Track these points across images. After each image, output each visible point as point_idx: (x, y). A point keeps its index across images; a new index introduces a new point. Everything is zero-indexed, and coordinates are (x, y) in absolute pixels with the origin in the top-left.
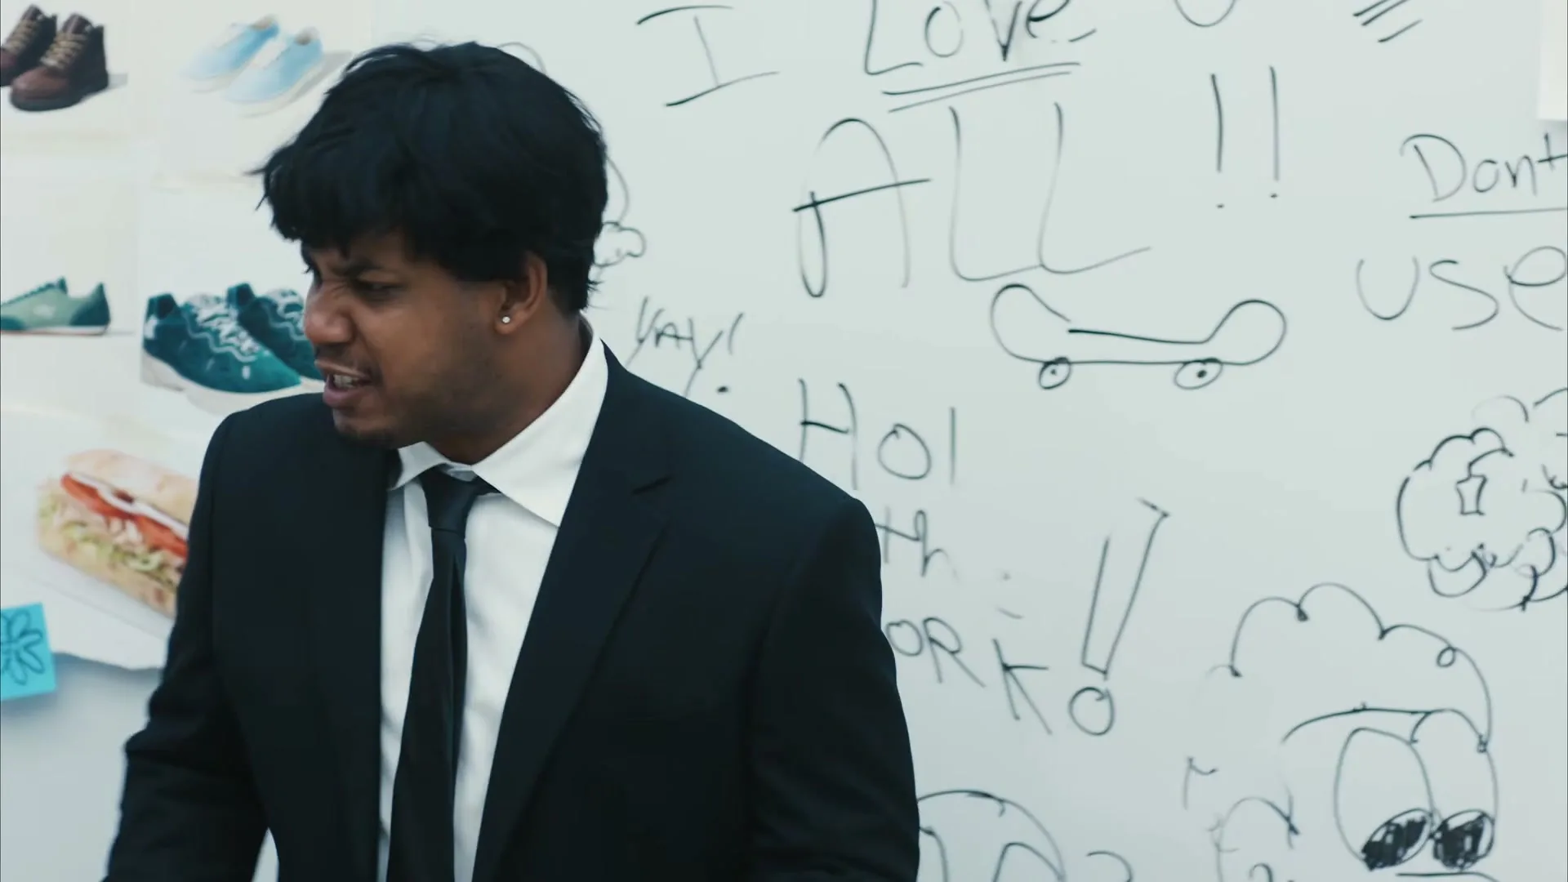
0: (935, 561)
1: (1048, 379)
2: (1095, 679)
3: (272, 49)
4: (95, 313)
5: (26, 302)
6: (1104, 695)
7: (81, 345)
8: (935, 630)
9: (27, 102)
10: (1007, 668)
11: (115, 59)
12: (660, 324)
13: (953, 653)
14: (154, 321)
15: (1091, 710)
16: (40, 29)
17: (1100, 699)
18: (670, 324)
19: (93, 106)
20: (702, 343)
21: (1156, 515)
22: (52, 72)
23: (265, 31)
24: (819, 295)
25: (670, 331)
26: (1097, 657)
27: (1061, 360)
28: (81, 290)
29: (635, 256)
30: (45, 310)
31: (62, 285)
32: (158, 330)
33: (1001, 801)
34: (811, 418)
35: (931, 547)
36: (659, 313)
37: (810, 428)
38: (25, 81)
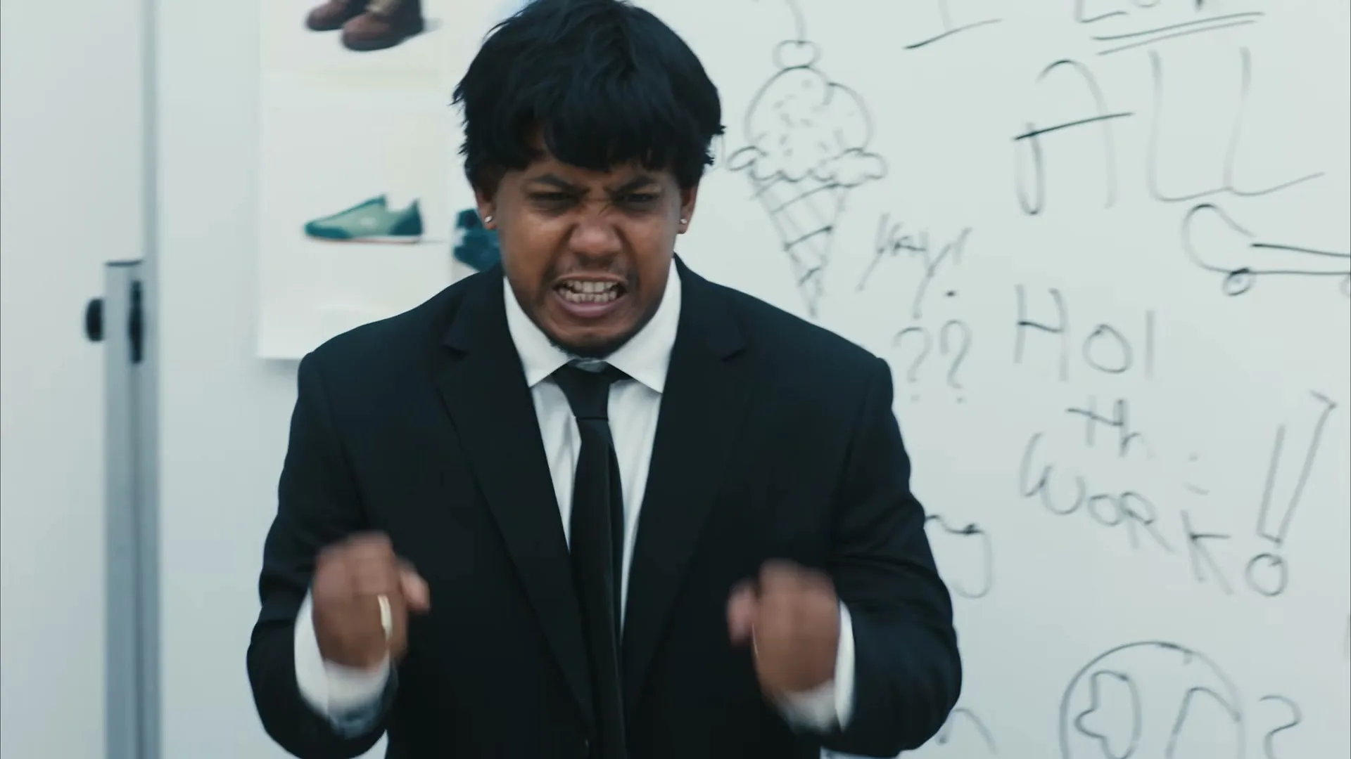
0: (1133, 443)
1: (1235, 287)
2: (1269, 547)
4: (410, 225)
5: (352, 215)
6: (1278, 561)
8: (1132, 503)
9: (356, 43)
10: (1194, 537)
12: (899, 235)
13: (1148, 522)
14: (462, 232)
15: (1267, 574)
17: (1274, 564)
18: (906, 238)
19: (412, 46)
20: (934, 253)
21: (1323, 406)
22: (377, 18)
24: (1034, 213)
25: (904, 243)
26: (1272, 528)
27: (1244, 271)
28: (399, 205)
29: (877, 178)
30: (368, 221)
31: (381, 201)
32: (467, 239)
33: (1188, 652)
34: (1028, 318)
35: (1131, 430)
36: (897, 227)
37: (1028, 329)
38: (354, 24)
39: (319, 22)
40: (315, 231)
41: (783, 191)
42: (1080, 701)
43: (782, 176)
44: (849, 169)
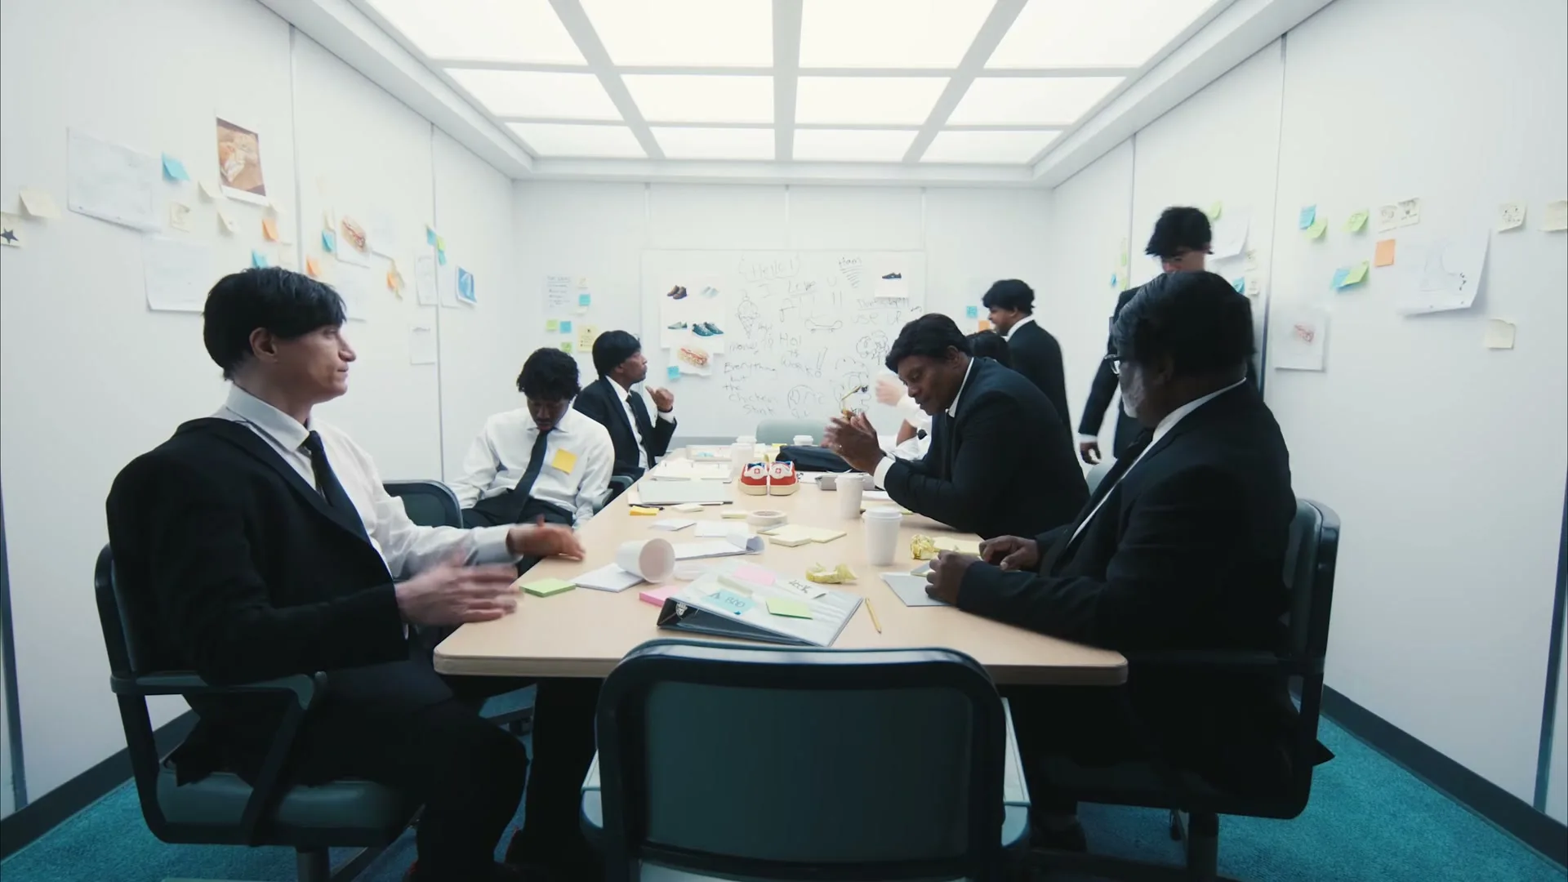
3: (709, 291)
4: (685, 326)
7: (684, 330)
9: (675, 298)
11: (688, 293)
16: (677, 289)
19: (684, 299)
23: (709, 288)
28: (683, 323)
38: (675, 295)
39: (670, 295)
40: (670, 328)
41: (744, 320)
42: (791, 395)
43: (744, 317)
44: (754, 316)
